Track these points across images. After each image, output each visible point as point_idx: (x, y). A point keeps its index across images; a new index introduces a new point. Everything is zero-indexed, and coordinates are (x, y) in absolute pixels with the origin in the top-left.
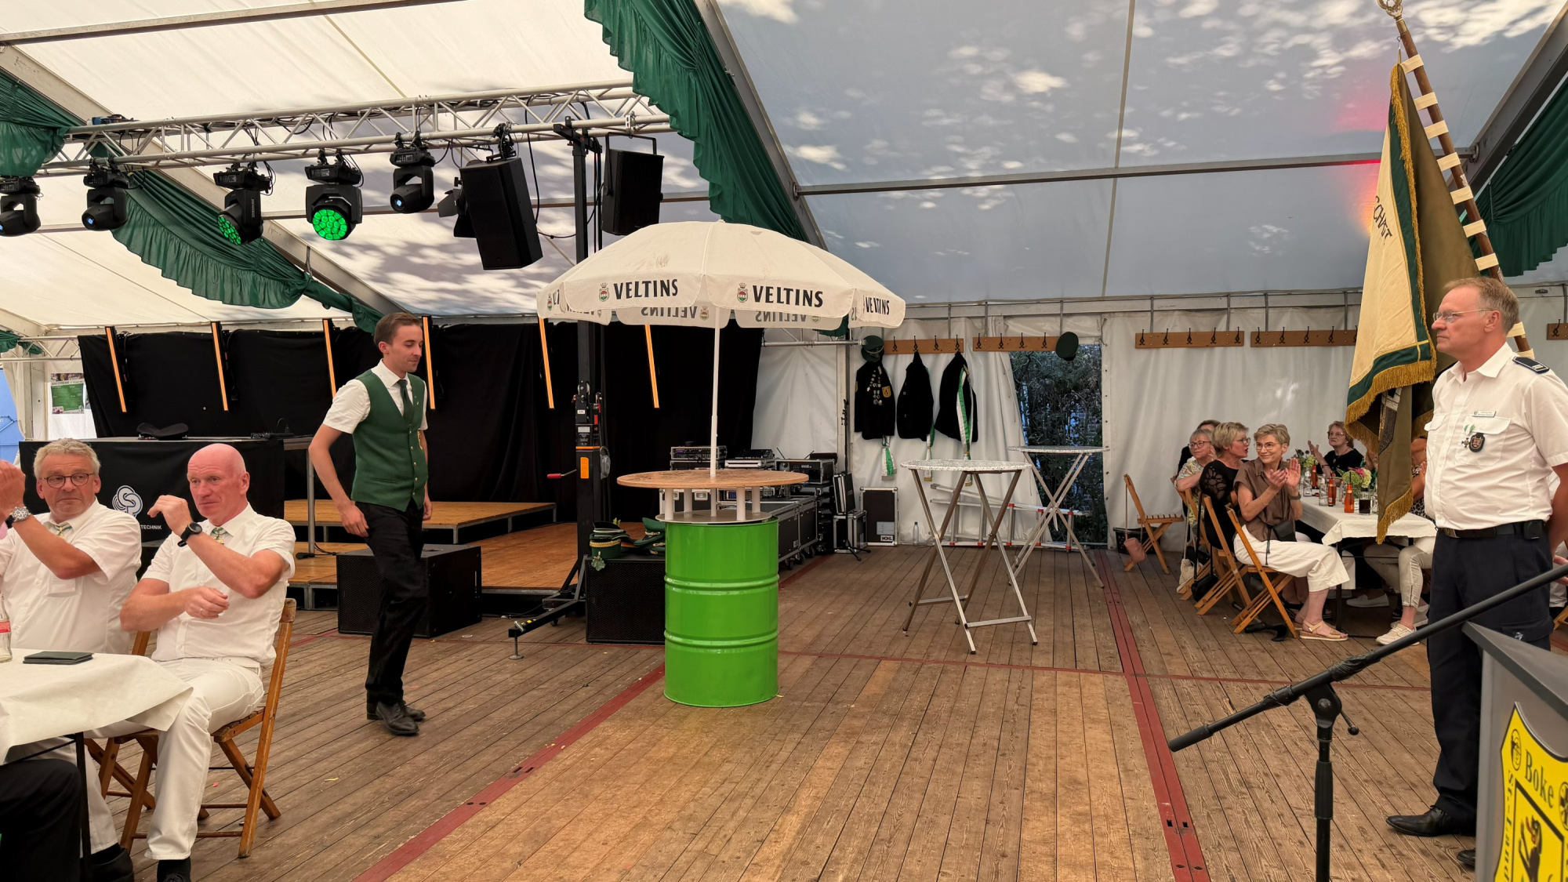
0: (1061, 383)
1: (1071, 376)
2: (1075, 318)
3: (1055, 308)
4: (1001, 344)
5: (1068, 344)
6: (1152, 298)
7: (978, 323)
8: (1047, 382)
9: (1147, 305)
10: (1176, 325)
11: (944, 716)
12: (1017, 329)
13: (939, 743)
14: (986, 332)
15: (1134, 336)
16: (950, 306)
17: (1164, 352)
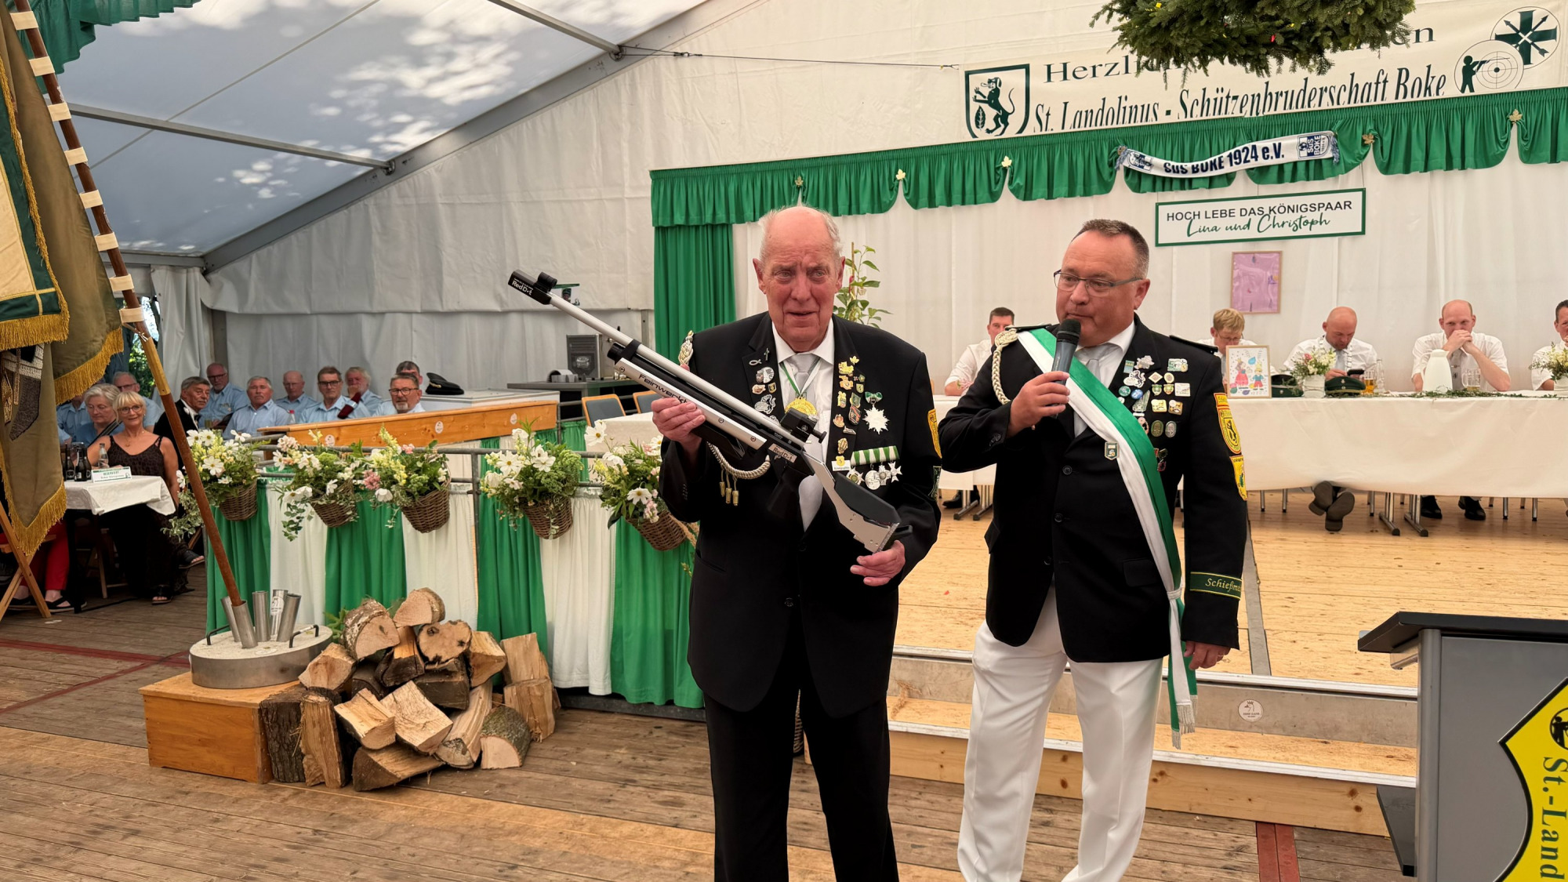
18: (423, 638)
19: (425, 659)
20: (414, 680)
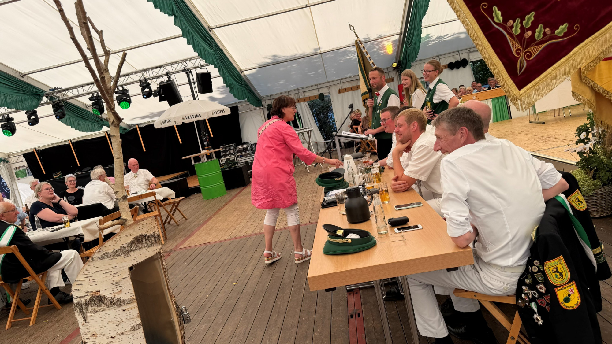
0: (323, 107)
1: (325, 104)
2: (322, 89)
3: (316, 87)
4: (304, 100)
5: (321, 96)
6: (340, 80)
7: (296, 95)
8: (319, 107)
9: (339, 82)
10: (347, 86)
12: (308, 95)
14: (300, 97)
15: (338, 91)
16: (288, 92)
17: (346, 93)
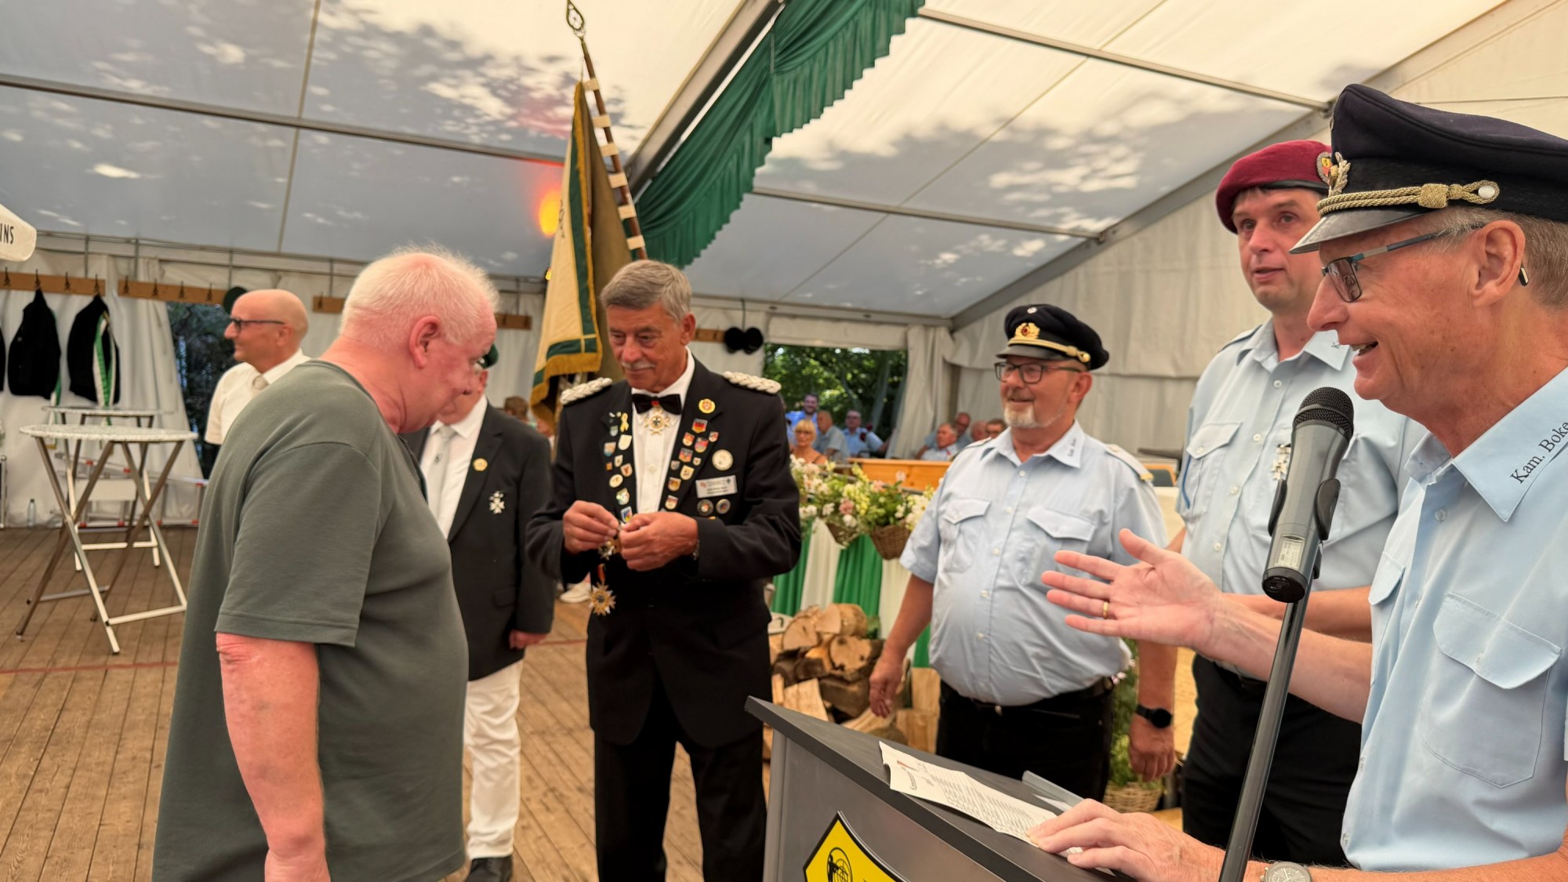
2: (245, 272)
3: (223, 258)
4: (155, 291)
6: (332, 261)
7: (125, 264)
8: (210, 339)
9: (325, 267)
11: (78, 732)
12: (175, 276)
13: (73, 765)
14: (136, 274)
15: (311, 298)
18: (834, 646)
19: (833, 664)
20: (819, 679)
